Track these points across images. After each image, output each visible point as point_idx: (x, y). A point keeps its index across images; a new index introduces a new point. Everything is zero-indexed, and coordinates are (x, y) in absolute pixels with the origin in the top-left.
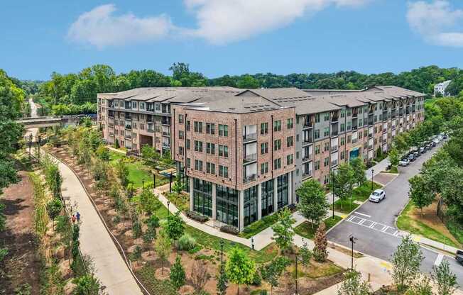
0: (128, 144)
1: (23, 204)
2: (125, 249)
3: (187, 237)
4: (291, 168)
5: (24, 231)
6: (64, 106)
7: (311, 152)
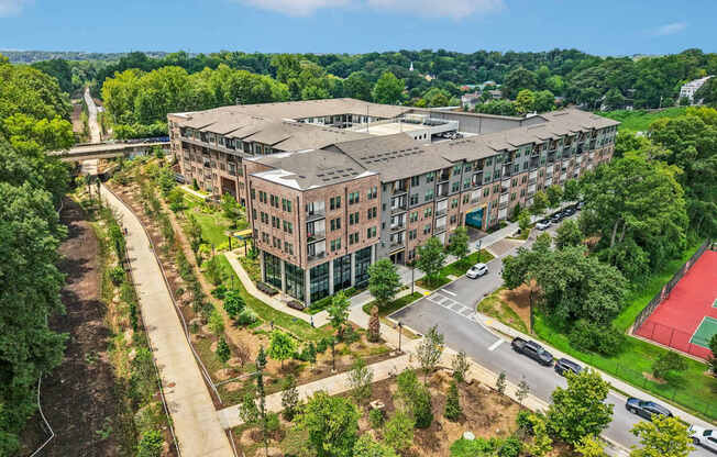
0: (208, 185)
1: (88, 265)
2: (187, 321)
3: (249, 311)
4: (373, 241)
5: (89, 298)
6: (127, 127)
7: (404, 220)
